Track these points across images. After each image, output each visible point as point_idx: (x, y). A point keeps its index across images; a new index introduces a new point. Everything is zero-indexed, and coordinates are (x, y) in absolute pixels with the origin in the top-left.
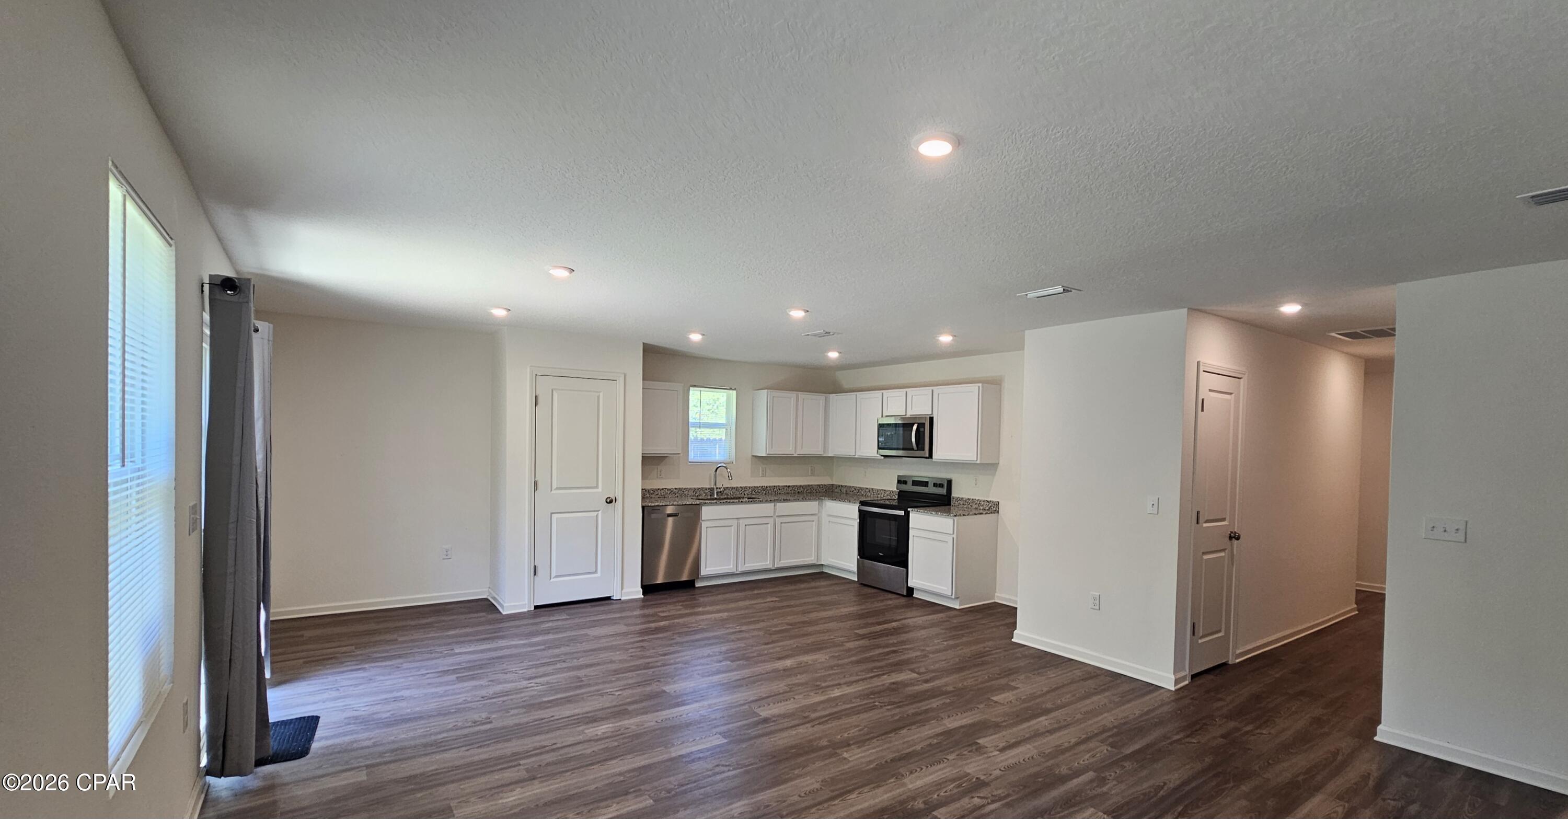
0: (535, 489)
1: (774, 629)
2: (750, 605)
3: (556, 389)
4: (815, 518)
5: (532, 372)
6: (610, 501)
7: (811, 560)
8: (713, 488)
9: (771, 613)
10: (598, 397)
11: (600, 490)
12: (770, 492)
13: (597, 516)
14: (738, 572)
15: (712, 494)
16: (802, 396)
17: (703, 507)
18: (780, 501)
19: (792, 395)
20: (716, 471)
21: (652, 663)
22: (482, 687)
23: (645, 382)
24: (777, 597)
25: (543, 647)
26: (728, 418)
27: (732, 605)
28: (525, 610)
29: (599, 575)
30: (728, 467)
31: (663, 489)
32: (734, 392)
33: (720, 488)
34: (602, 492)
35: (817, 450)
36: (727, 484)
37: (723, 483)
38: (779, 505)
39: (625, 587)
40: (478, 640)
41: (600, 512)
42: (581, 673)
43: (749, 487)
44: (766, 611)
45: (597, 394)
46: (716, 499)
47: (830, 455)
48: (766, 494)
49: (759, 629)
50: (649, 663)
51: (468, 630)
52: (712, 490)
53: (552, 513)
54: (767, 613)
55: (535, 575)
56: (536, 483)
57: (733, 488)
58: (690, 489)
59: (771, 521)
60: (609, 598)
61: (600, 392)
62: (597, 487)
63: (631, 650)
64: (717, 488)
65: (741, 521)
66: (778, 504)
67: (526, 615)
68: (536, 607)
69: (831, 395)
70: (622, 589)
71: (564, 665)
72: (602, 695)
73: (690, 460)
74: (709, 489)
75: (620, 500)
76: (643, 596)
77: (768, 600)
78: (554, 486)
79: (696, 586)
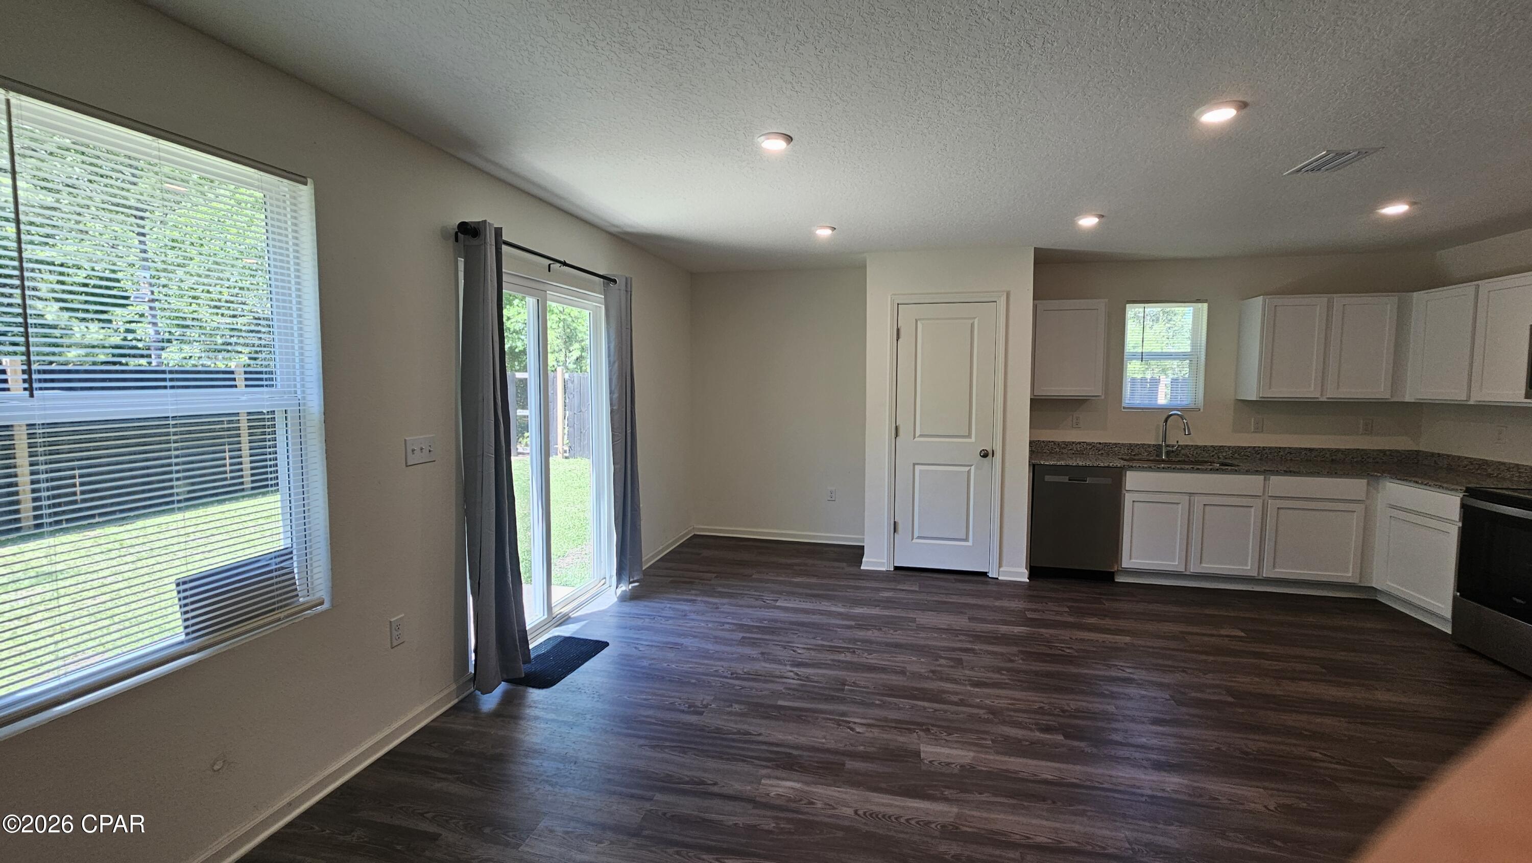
0: (897, 435)
1: (1193, 694)
2: (1182, 632)
3: (920, 319)
4: (1359, 508)
5: (892, 301)
6: (985, 454)
7: (1349, 575)
8: (1161, 445)
9: (1211, 658)
10: (972, 325)
11: (973, 439)
12: (1270, 456)
13: (969, 472)
14: (1188, 573)
15: (1159, 454)
16: (1339, 300)
17: (1128, 473)
18: (1277, 473)
19: (1321, 301)
20: (1166, 421)
21: (948, 692)
22: (751, 659)
23: (1036, 302)
24: (1242, 630)
25: (853, 623)
26: (1193, 345)
27: (1151, 627)
28: (884, 569)
29: (970, 543)
30: (1186, 416)
31: (1080, 443)
32: (1205, 305)
33: (1173, 446)
34: (975, 443)
35: (1380, 391)
36: (1184, 441)
37: (1177, 438)
38: (1274, 479)
39: (1004, 563)
40: (807, 595)
41: (973, 468)
42: (851, 676)
43: (1229, 447)
44: (1202, 653)
45: (971, 321)
46: (1163, 461)
47: (1408, 399)
48: (1260, 459)
49: (1161, 685)
50: (944, 692)
51: (813, 580)
52: (1159, 447)
53: (914, 464)
54: (1204, 657)
55: (895, 531)
56: (897, 428)
57: (1197, 447)
58: (1123, 444)
59: (1259, 502)
60: (984, 574)
61: (975, 318)
62: (969, 436)
63: (942, 661)
64: (1167, 446)
65: (1196, 498)
66: (1272, 477)
67: (881, 575)
68: (897, 568)
69: (1415, 294)
70: (1000, 567)
71: (848, 657)
72: (839, 723)
73: (1123, 405)
74: (1154, 445)
75: (998, 455)
76: (1028, 581)
77: (1223, 632)
78: (917, 434)
79: (1116, 580)
